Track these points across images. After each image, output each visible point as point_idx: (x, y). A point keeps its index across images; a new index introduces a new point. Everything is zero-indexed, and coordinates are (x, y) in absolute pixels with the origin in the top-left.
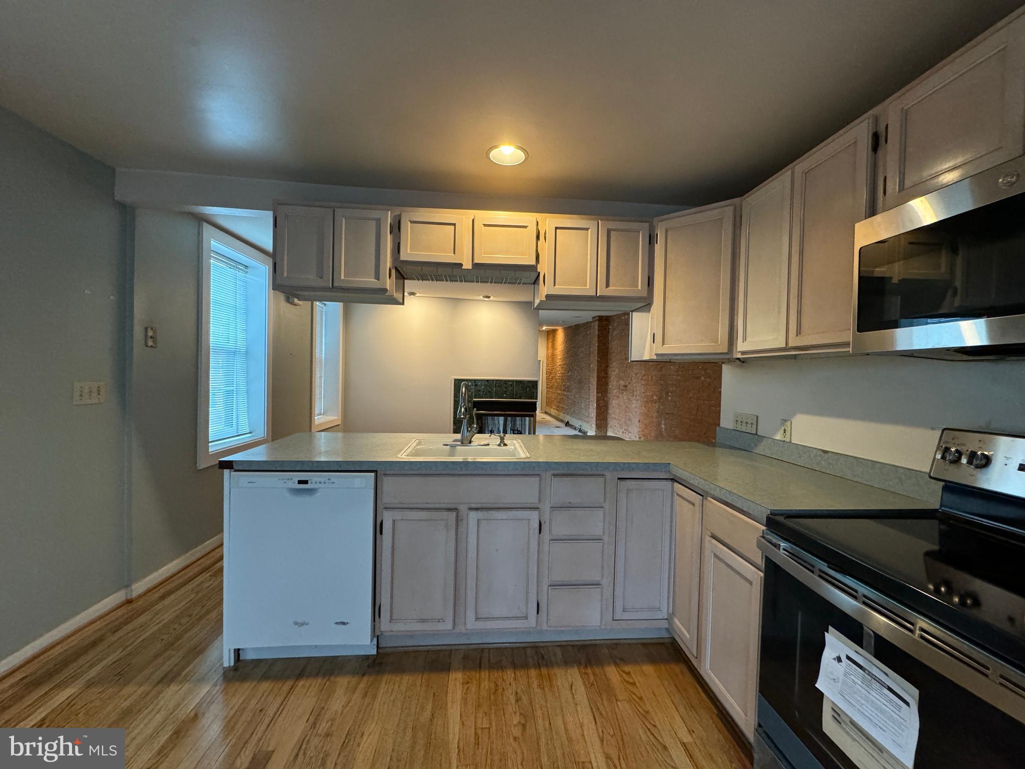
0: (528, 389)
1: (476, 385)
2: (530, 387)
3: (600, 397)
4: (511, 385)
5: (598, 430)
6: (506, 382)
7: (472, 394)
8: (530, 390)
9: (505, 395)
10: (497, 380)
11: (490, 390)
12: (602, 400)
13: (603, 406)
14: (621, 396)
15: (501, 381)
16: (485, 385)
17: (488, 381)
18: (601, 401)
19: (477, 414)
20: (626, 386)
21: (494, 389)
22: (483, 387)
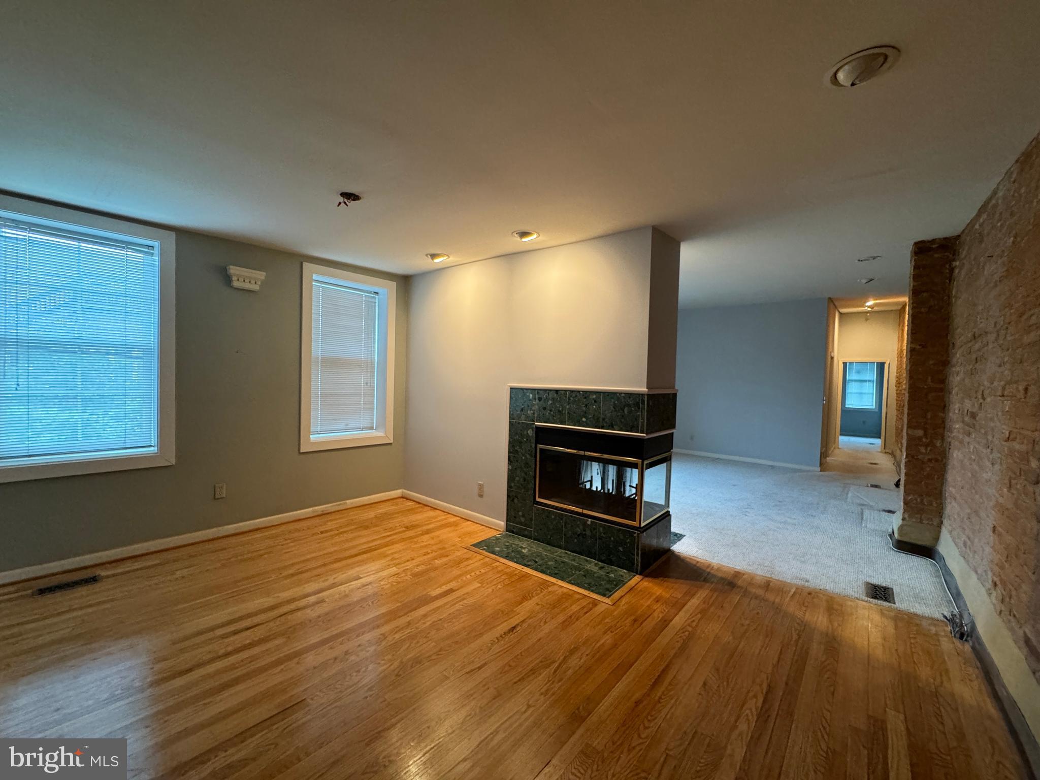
0: (626, 410)
1: (540, 399)
2: (629, 405)
3: (920, 439)
4: (595, 401)
5: (910, 516)
6: (586, 394)
7: (534, 413)
8: (630, 412)
9: (584, 419)
10: (572, 391)
11: (561, 409)
12: (926, 446)
13: (930, 460)
14: (967, 439)
15: (578, 391)
16: (553, 399)
17: (557, 391)
18: (923, 450)
19: (541, 450)
20: (973, 416)
21: (567, 407)
22: (550, 402)
